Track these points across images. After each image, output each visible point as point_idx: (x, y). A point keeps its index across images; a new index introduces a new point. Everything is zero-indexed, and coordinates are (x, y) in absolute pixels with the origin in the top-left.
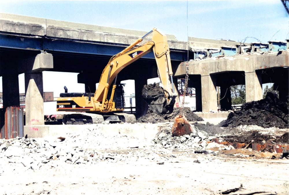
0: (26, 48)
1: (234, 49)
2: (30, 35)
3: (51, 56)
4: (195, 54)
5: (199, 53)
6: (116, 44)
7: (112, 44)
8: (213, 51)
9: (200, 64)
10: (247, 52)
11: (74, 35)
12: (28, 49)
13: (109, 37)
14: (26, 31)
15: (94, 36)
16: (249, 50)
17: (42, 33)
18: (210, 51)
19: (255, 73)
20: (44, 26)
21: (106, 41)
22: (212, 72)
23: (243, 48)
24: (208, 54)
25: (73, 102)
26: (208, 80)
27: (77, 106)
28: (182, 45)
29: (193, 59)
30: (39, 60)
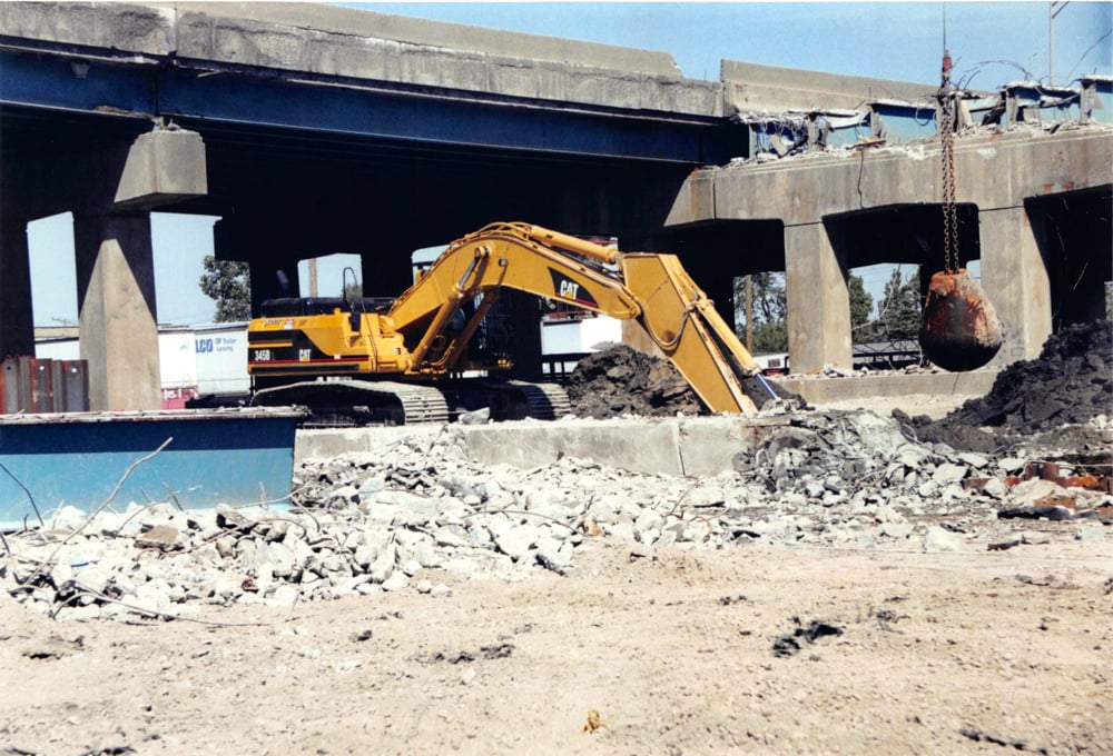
0: (94, 107)
1: (927, 114)
2: (113, 51)
3: (193, 141)
4: (752, 134)
5: (772, 128)
6: (447, 91)
7: (431, 89)
8: (835, 122)
9: (782, 178)
10: (986, 121)
11: (284, 54)
12: (103, 111)
13: (420, 60)
14: (98, 36)
15: (362, 54)
16: (994, 116)
17: (156, 45)
18: (821, 121)
19: (1021, 212)
20: (169, 14)
21: (406, 79)
22: (831, 211)
23: (966, 106)
24: (813, 135)
25: (300, 338)
26: (816, 242)
27: (317, 354)
28: (699, 95)
29: (746, 156)
30: (147, 159)
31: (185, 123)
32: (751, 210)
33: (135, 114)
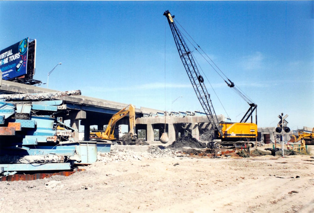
0: (75, 108)
1: (163, 114)
2: (78, 103)
3: (85, 113)
4: (144, 115)
5: (146, 114)
6: (112, 108)
7: (110, 108)
8: (153, 114)
9: (147, 120)
10: (169, 115)
11: (95, 104)
12: (76, 109)
13: (109, 105)
14: (76, 101)
15: (103, 104)
16: (170, 115)
17: (82, 102)
18: (152, 114)
19: (173, 125)
20: (83, 99)
21: (108, 107)
22: (152, 123)
23: (167, 113)
24: (150, 115)
25: (95, 135)
26: (151, 127)
27: (97, 137)
28: (138, 110)
29: (143, 117)
30: (80, 114)
31: (84, 111)
32: (143, 123)
33: (79, 109)
